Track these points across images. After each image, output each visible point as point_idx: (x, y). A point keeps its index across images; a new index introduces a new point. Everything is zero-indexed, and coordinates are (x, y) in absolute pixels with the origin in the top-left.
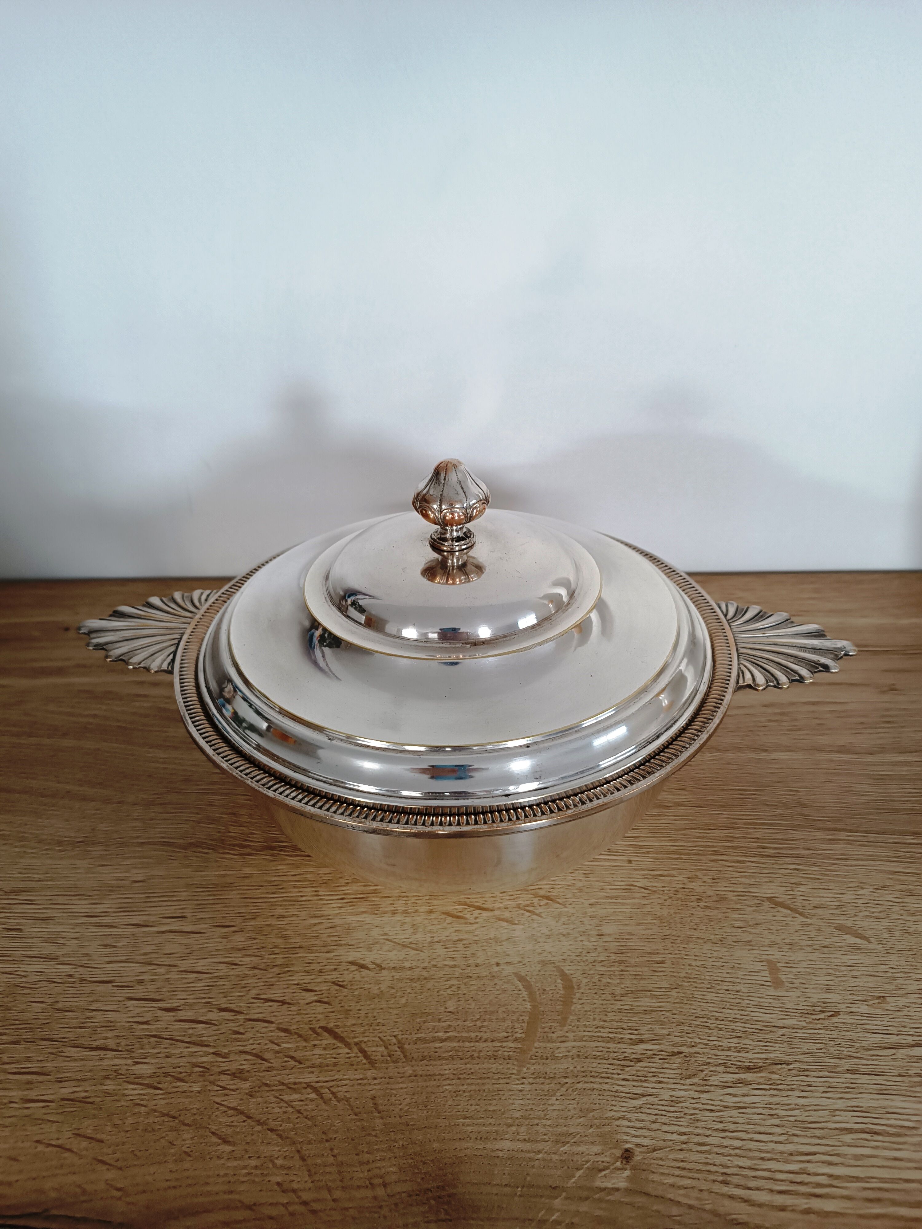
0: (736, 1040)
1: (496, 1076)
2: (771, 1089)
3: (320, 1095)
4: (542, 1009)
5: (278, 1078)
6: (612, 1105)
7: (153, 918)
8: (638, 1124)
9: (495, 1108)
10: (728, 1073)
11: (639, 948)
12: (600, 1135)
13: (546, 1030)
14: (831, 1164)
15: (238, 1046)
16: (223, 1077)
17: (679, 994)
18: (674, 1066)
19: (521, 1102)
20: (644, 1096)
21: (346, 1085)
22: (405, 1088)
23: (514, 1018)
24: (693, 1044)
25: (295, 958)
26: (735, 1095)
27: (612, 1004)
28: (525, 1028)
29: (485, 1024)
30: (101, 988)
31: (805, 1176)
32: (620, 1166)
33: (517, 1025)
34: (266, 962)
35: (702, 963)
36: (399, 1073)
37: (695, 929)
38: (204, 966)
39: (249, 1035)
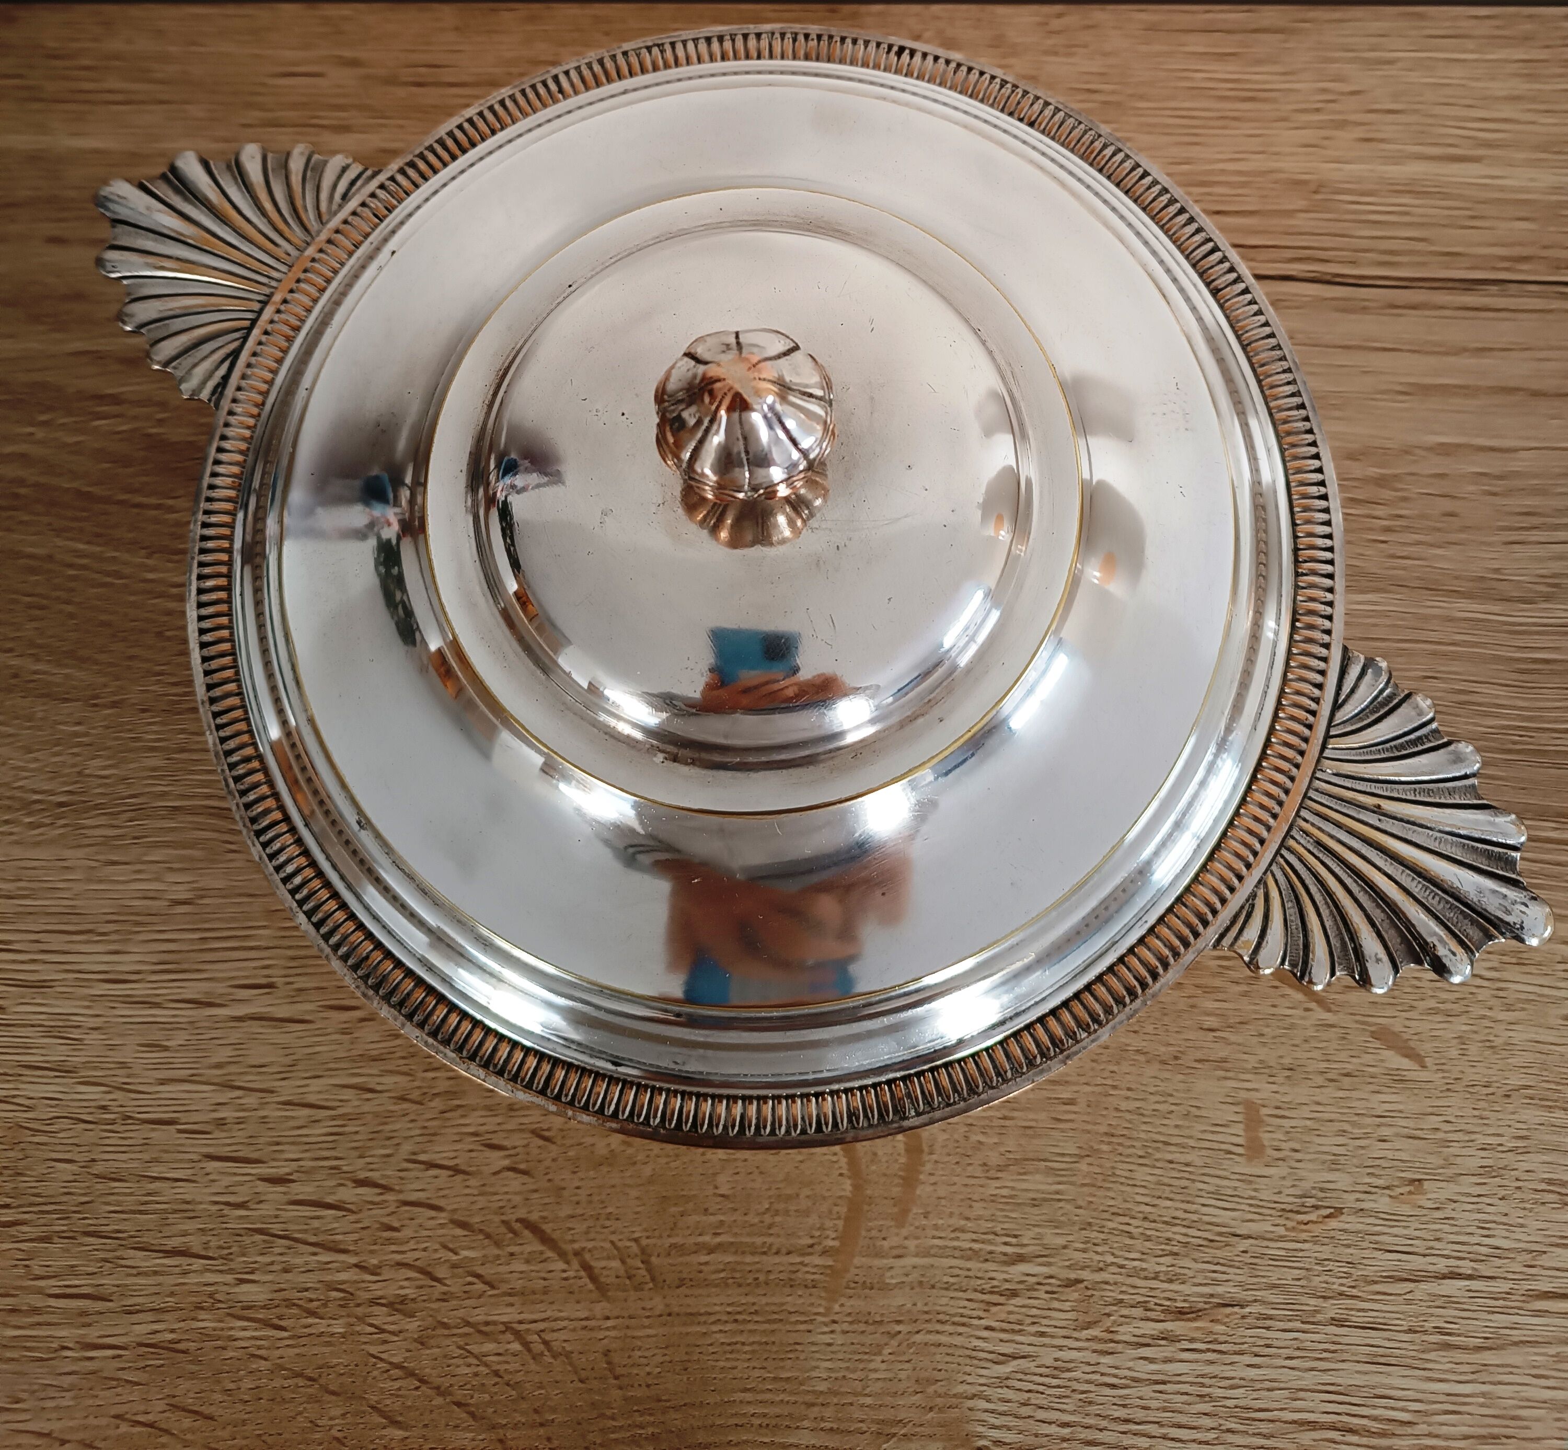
0: (1168, 1260)
1: (794, 1318)
2: (1208, 1350)
3: (526, 1345)
4: (869, 1192)
5: (461, 1313)
6: (965, 1373)
7: (220, 988)
8: (1002, 1407)
9: (789, 1375)
10: (1148, 1319)
13: (874, 1233)
15: (393, 1252)
16: (377, 1310)
17: (1092, 1169)
18: (1066, 1304)
19: (828, 1364)
20: (1014, 1357)
21: (565, 1328)
23: (824, 1208)
24: (1101, 1265)
26: (1151, 1360)
27: (982, 1186)
28: (841, 1228)
29: (778, 1219)
30: (159, 1135)
33: (829, 1224)
34: (419, 1088)
35: (1138, 1104)
36: (643, 1309)
37: (1135, 1032)
38: (319, 1092)
39: (407, 1233)
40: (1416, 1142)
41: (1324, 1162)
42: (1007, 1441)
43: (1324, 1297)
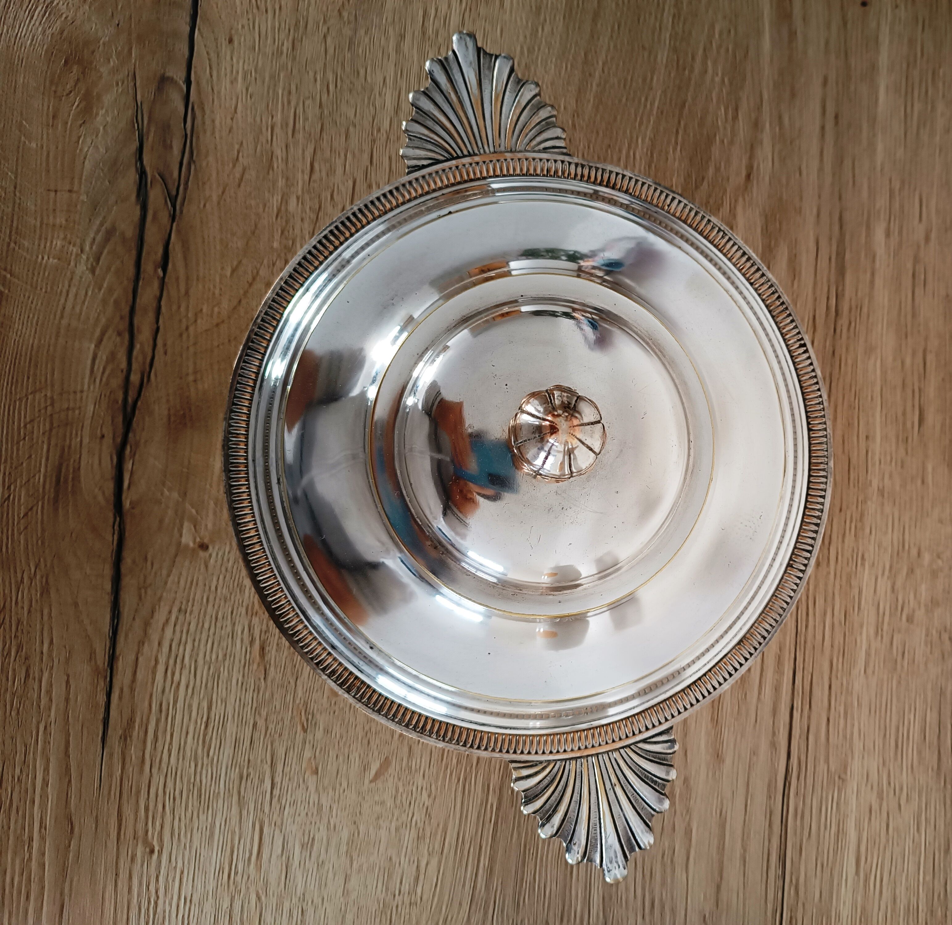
2: (246, 660)
8: (225, 559)
10: (261, 633)
26: (243, 632)
30: (366, 157)
32: (196, 540)
40: (336, 774)
41: (328, 726)
42: (211, 560)
43: (267, 719)
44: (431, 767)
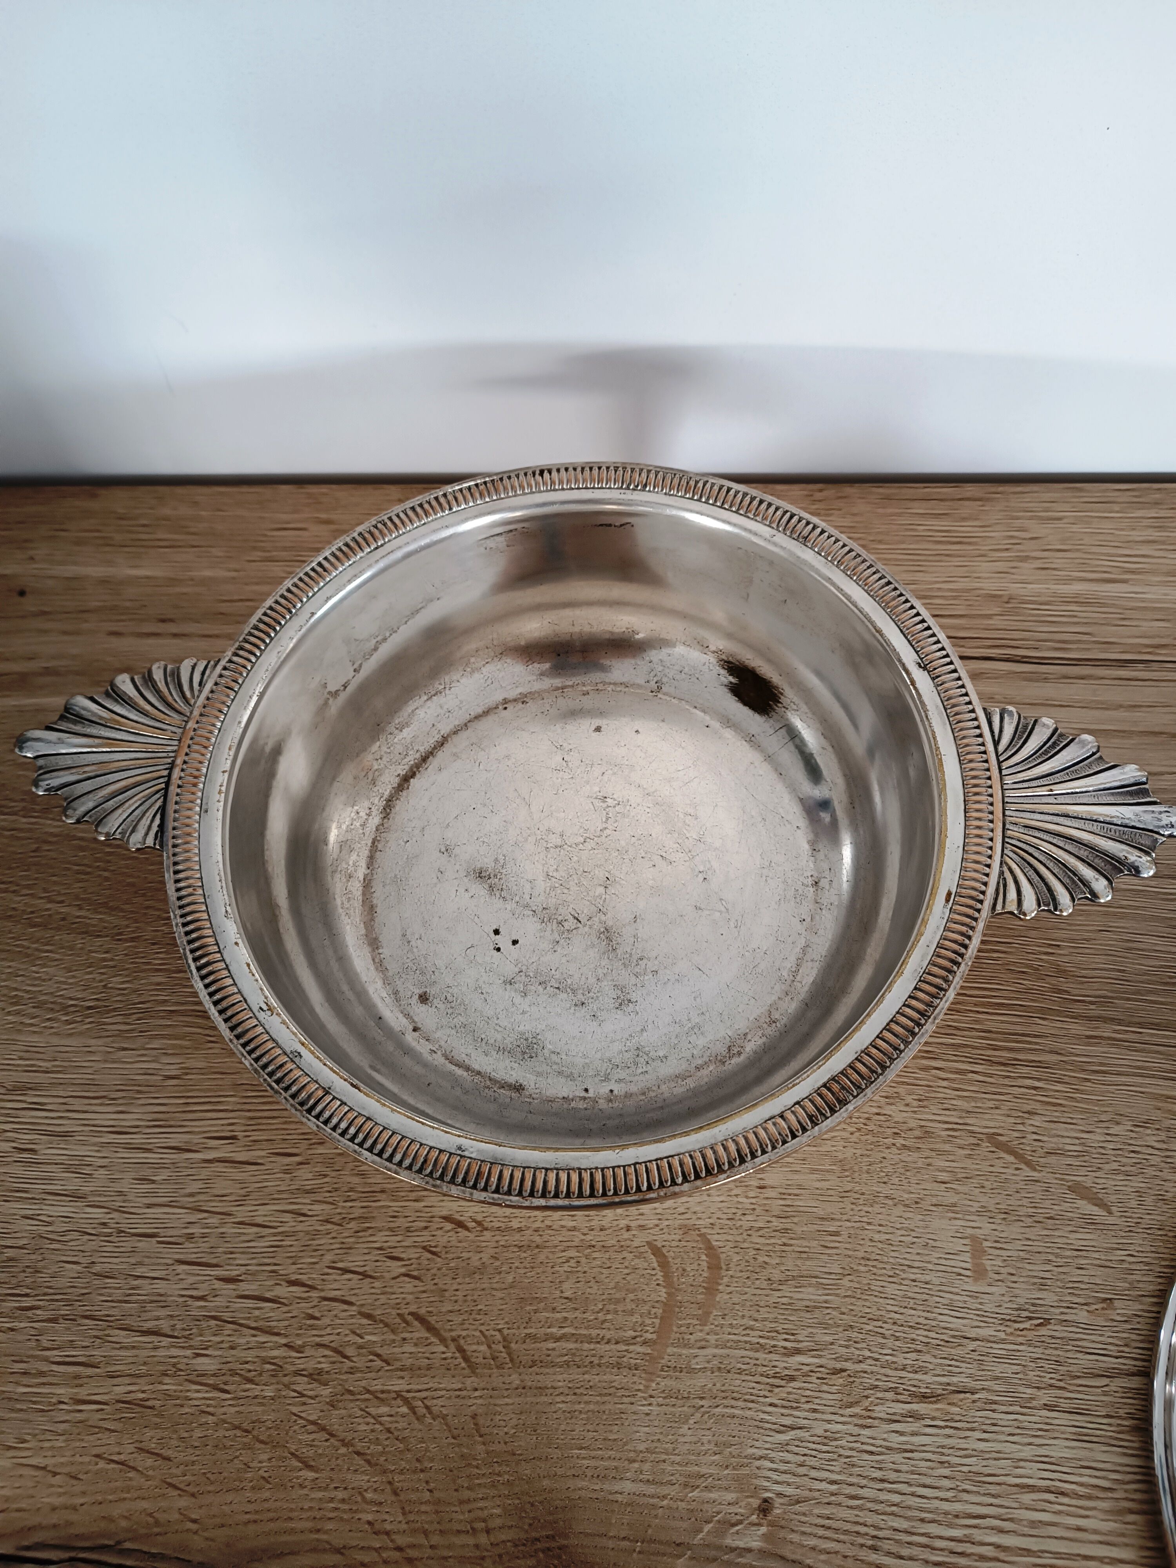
0: (913, 1356)
1: (619, 1393)
2: (947, 1427)
3: (413, 1409)
4: (679, 1298)
5: (363, 1383)
6: (753, 1439)
7: (196, 1139)
8: (783, 1467)
9: (615, 1437)
10: (898, 1401)
11: (809, 1210)
12: (737, 1479)
13: (683, 1329)
14: (1001, 1531)
15: (314, 1336)
16: (299, 1379)
17: (851, 1284)
18: (834, 1389)
19: (647, 1430)
20: (793, 1428)
21: (443, 1396)
22: (513, 1404)
23: (645, 1309)
24: (861, 1358)
25: (376, 1207)
26: (902, 1434)
27: (767, 1296)
28: (657, 1326)
29: (609, 1317)
30: (143, 1244)
31: (968, 1545)
32: (757, 1521)
33: (648, 1321)
34: (340, 1214)
35: (888, 1237)
36: (504, 1383)
37: (885, 1183)
38: (265, 1216)
39: (326, 1321)
40: (1107, 1270)
41: (1035, 1284)
42: (788, 1494)
43: (1038, 1388)
44: (1074, 1121)
